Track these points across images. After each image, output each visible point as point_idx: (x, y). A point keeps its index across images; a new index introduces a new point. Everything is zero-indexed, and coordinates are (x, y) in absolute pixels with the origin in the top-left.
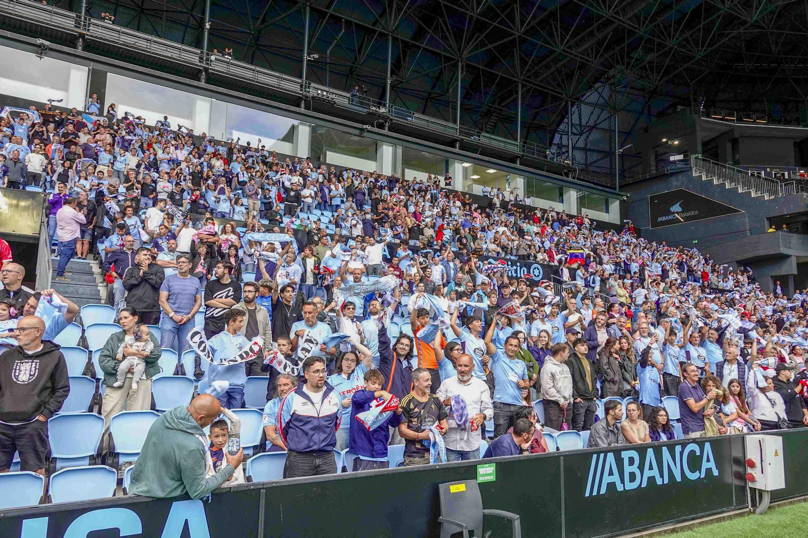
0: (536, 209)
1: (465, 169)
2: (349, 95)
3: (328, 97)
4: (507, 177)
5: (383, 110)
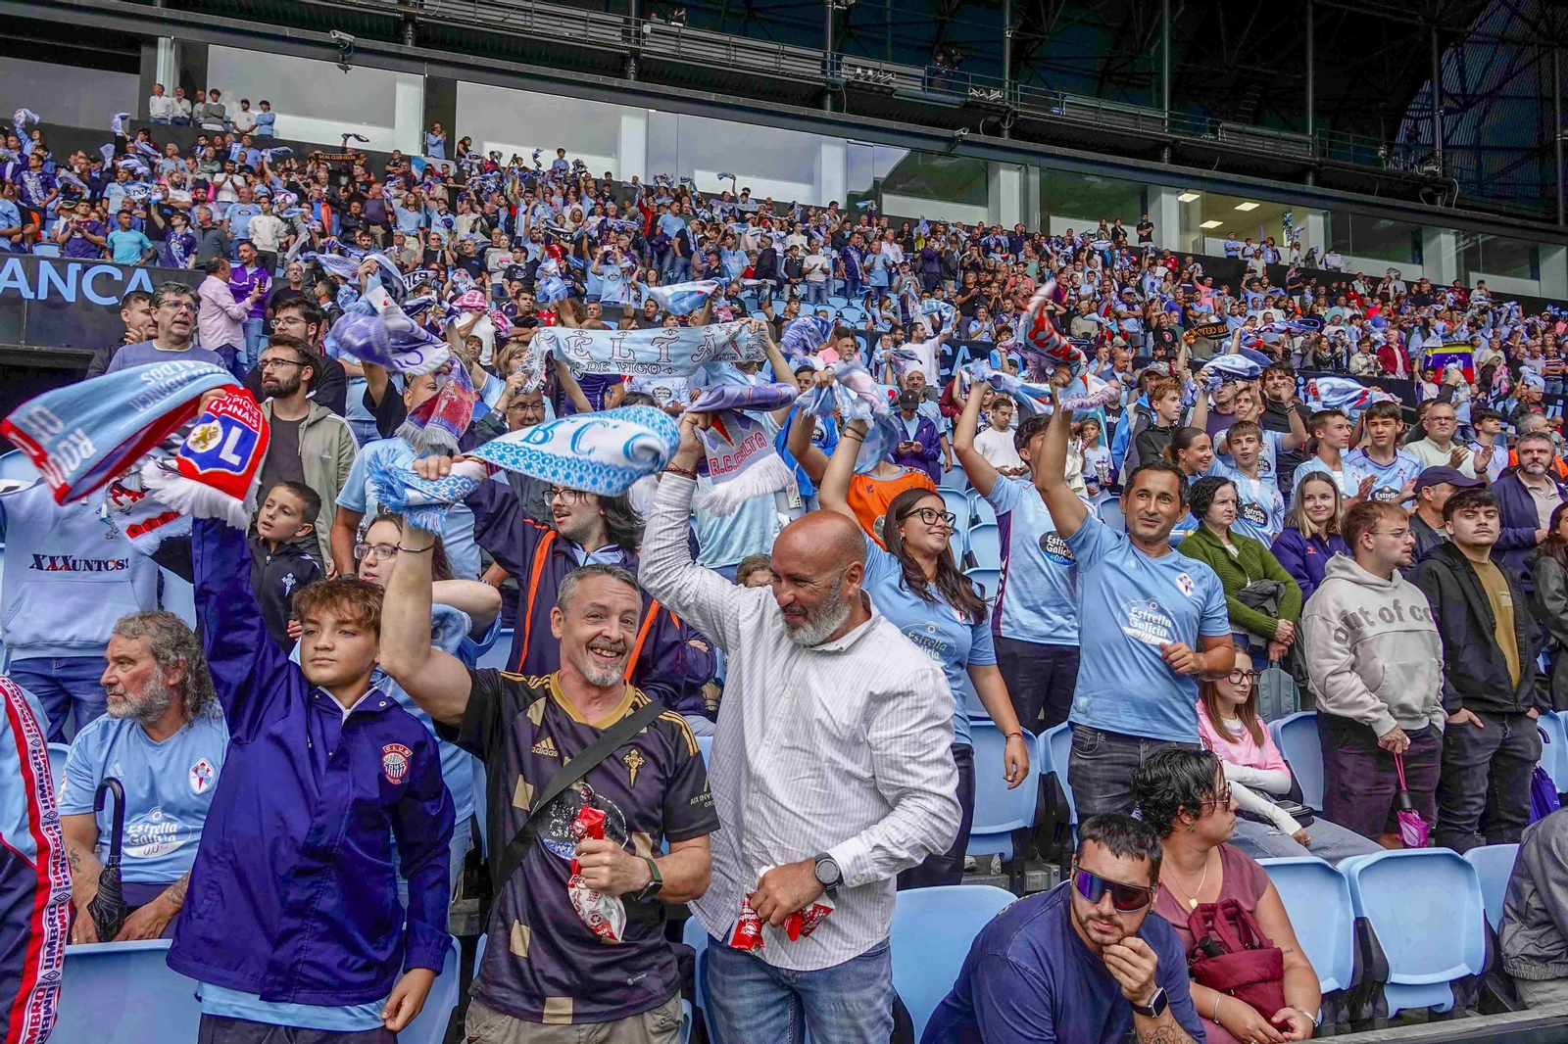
0: (1354, 277)
1: (1185, 208)
2: (921, 72)
3: (878, 80)
4: (1284, 215)
5: (996, 95)
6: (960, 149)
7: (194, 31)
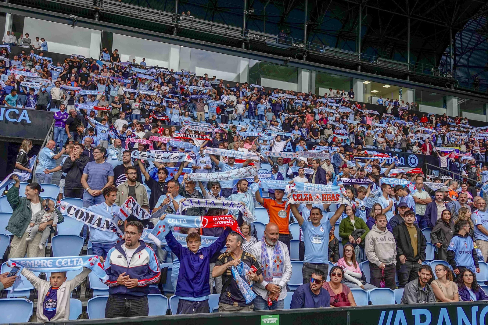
1: (365, 86)
2: (276, 37)
3: (261, 39)
4: (399, 90)
5: (301, 46)
6: (289, 64)
7: (20, 12)
